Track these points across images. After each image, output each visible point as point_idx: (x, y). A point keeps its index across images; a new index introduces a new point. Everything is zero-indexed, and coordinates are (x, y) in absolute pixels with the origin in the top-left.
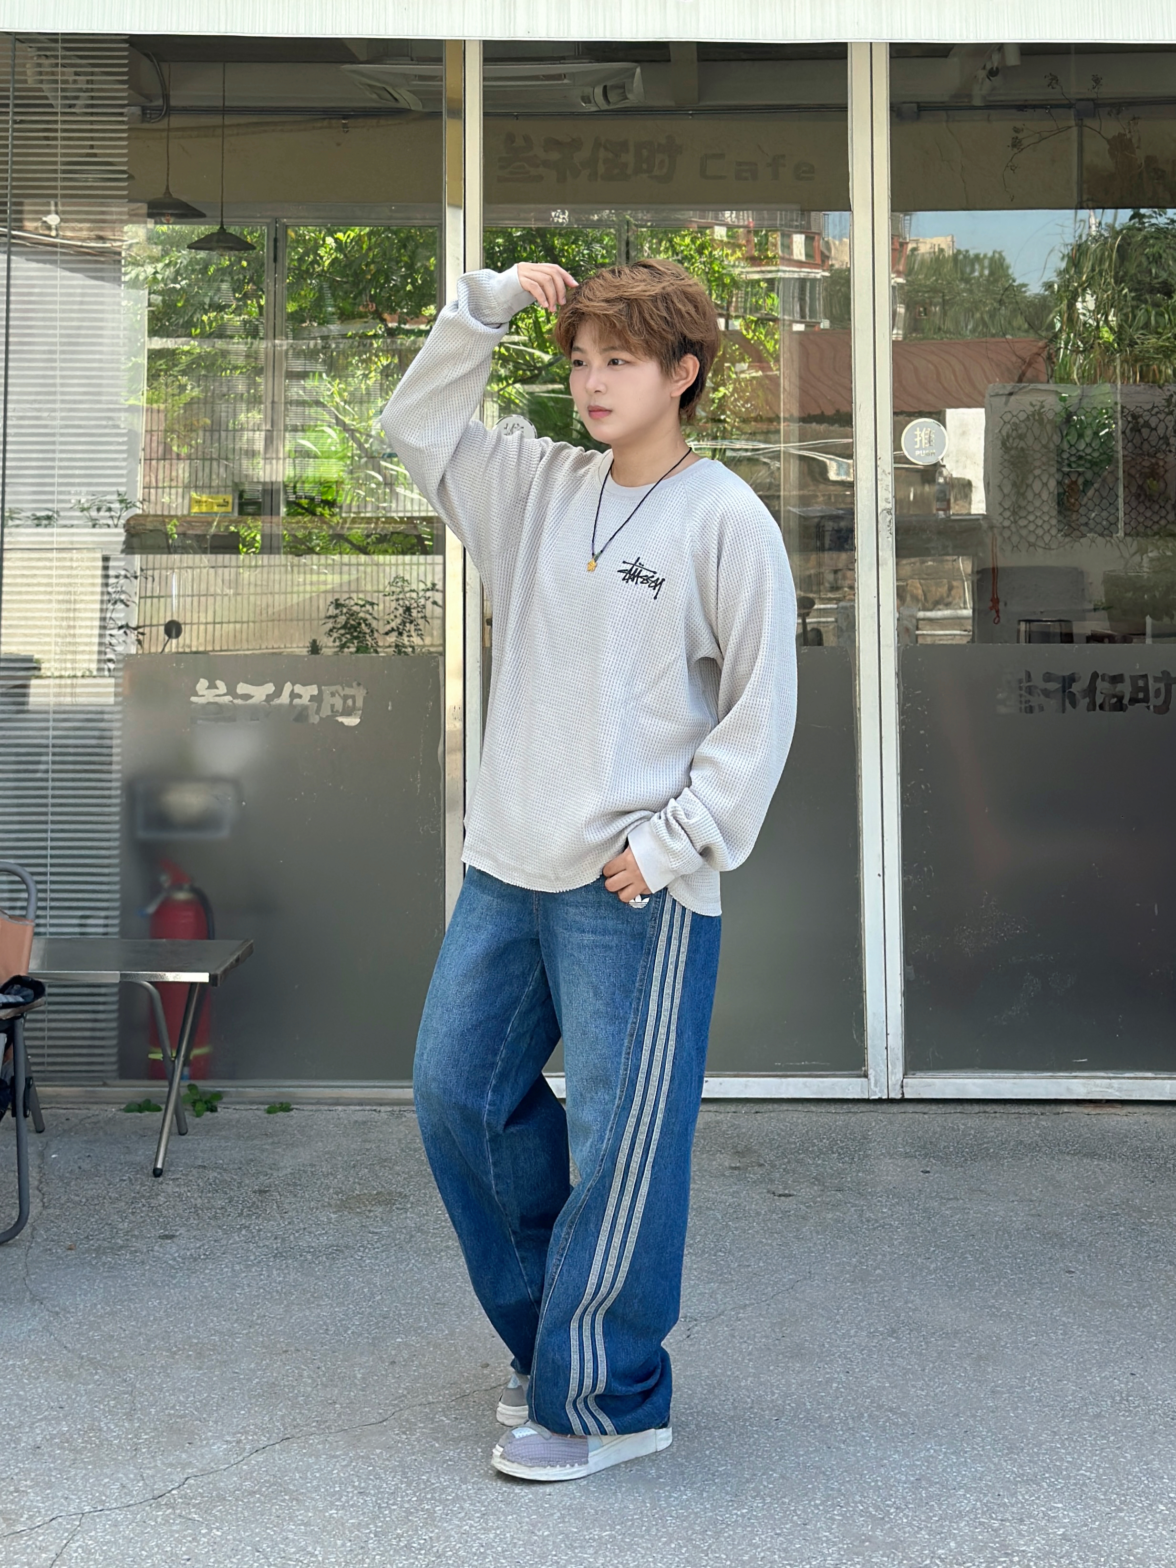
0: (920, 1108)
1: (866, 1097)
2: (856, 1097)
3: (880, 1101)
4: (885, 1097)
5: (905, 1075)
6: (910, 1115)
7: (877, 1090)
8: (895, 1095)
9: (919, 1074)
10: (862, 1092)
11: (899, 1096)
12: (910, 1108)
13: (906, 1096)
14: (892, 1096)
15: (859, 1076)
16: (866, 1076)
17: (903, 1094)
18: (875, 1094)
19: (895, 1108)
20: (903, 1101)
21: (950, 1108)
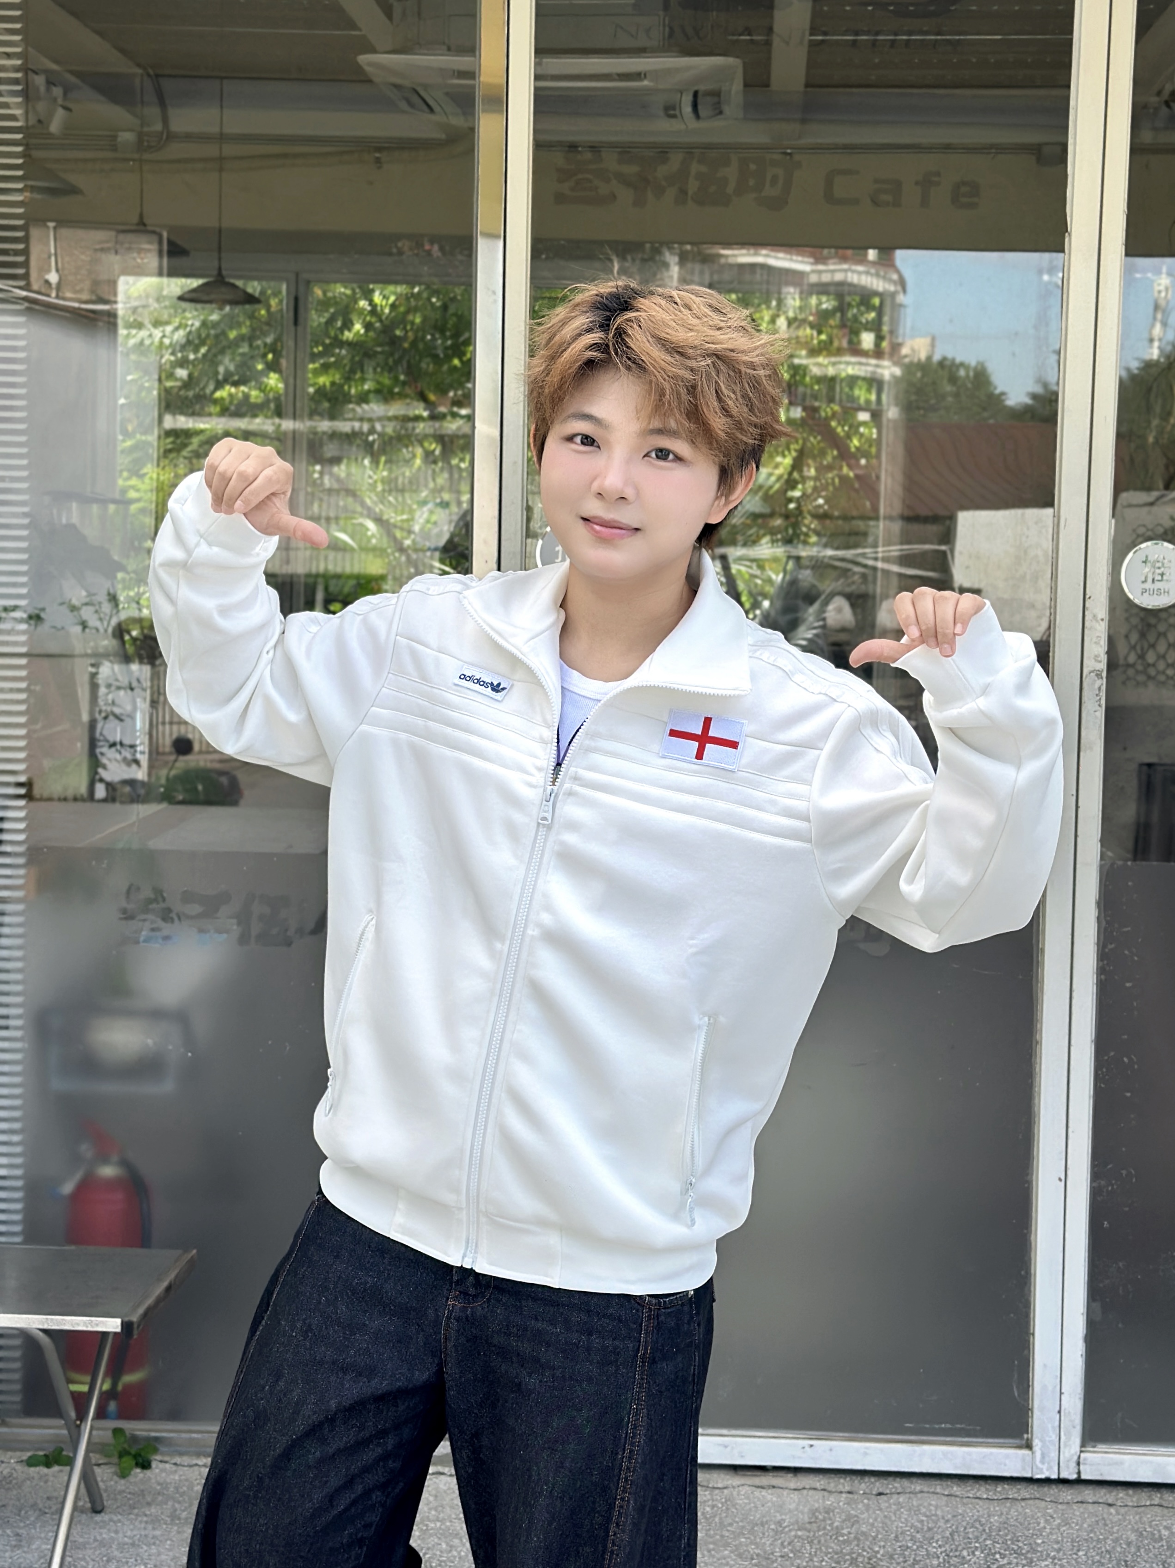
0: (1102, 1494)
1: (1029, 1475)
2: (1015, 1475)
3: (1047, 1481)
4: (1054, 1476)
5: (1083, 1445)
6: (1091, 1508)
7: (1045, 1467)
8: (1069, 1474)
9: (1101, 1447)
10: (1024, 1469)
11: (1074, 1476)
12: (1089, 1494)
13: (1083, 1477)
14: (1064, 1475)
15: (1019, 1447)
16: (1029, 1446)
17: (1079, 1473)
18: (1042, 1473)
19: (1067, 1494)
20: (1079, 1482)
21: (1143, 1497)
